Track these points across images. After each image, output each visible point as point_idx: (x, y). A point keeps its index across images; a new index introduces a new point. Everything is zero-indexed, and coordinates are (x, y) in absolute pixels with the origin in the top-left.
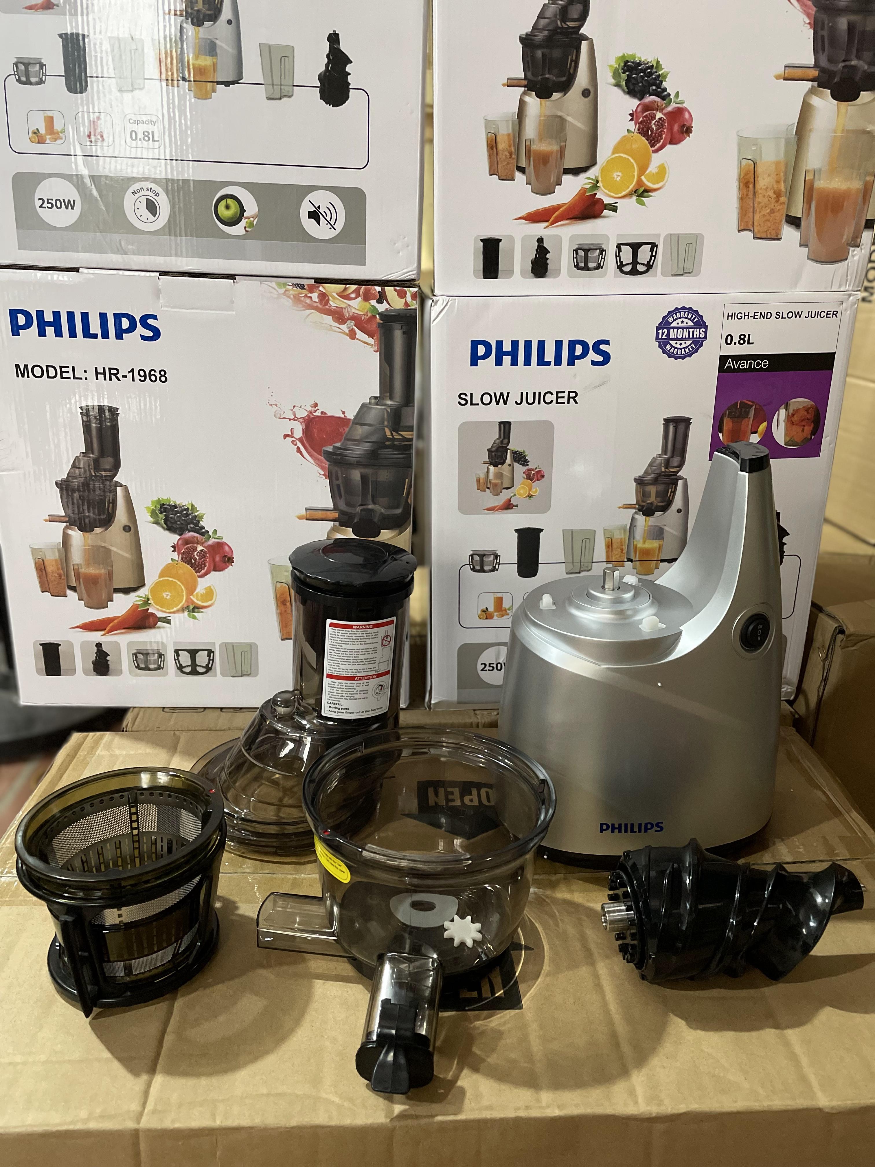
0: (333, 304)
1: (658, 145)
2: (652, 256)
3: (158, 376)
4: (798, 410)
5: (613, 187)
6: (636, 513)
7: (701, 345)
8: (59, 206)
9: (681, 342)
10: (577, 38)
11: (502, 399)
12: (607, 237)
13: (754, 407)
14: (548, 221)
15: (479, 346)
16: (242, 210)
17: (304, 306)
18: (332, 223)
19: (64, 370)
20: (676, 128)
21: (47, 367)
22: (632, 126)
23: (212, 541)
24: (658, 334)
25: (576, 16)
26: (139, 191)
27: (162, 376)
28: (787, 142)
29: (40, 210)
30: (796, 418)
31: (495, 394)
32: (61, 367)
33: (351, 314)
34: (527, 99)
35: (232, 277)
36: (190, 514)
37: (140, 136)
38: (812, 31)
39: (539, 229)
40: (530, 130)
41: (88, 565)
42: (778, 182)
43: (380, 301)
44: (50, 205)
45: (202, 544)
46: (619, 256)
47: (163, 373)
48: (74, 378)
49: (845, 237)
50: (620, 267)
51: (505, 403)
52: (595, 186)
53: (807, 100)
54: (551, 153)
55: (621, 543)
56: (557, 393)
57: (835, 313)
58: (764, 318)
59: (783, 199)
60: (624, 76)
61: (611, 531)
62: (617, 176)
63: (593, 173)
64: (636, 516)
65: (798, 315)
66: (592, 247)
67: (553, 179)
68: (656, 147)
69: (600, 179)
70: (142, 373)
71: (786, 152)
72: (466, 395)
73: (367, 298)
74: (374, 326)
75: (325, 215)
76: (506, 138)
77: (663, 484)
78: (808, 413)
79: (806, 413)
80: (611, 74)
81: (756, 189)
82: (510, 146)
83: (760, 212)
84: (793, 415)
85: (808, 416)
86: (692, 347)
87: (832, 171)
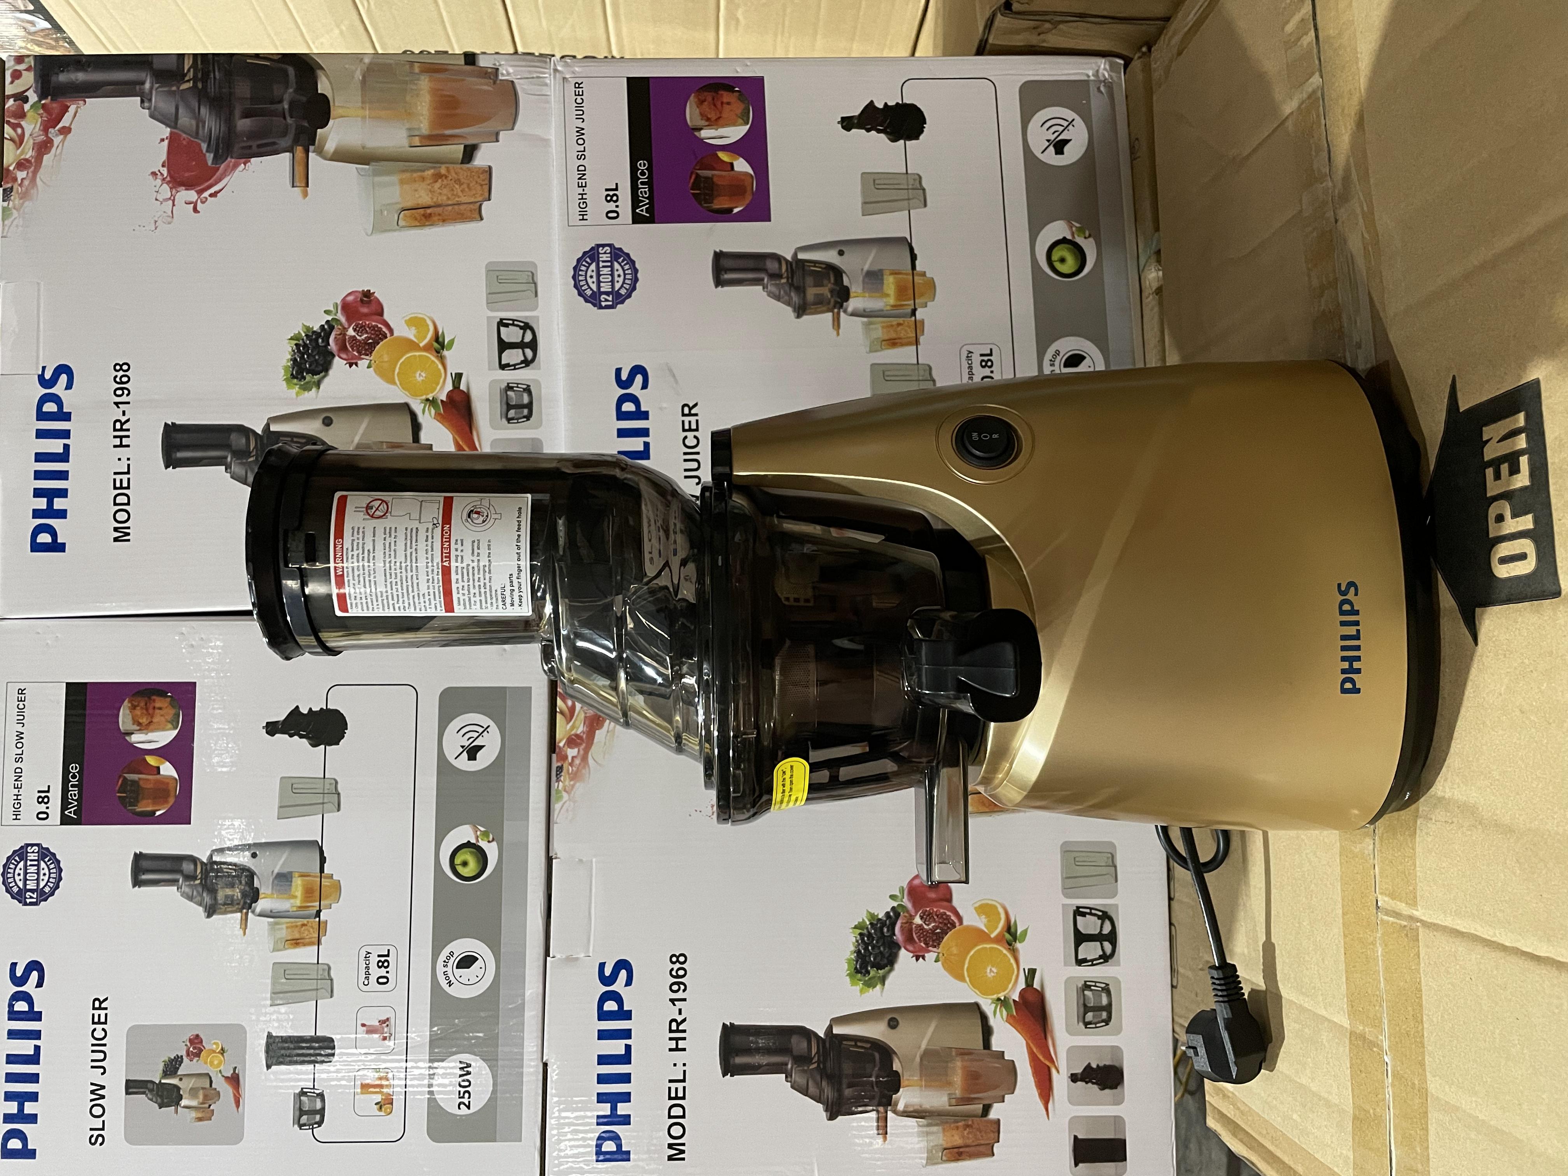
0: (581, 729)
1: (384, 329)
2: (513, 325)
3: (678, 965)
4: (702, 114)
5: (434, 381)
6: (845, 312)
7: (620, 249)
8: (467, 1084)
9: (616, 276)
10: (268, 438)
12: (492, 383)
13: (699, 172)
16: (468, 845)
17: (584, 767)
18: (480, 730)
19: (673, 1095)
20: (365, 310)
21: (670, 1117)
22: (363, 363)
23: (907, 903)
24: (607, 307)
25: (244, 440)
26: (447, 977)
27: (678, 961)
28: (376, 173)
29: (473, 1109)
30: (713, 116)
32: (670, 1098)
35: (549, 861)
36: (868, 932)
37: (382, 972)
38: (253, 160)
41: (949, 1084)
42: (423, 179)
44: (467, 1095)
45: (912, 917)
46: (514, 365)
47: (674, 959)
48: (684, 1081)
49: (486, 88)
50: (527, 363)
52: (432, 402)
53: (329, 156)
55: (888, 327)
56: (684, 430)
57: (578, 85)
58: (584, 175)
59: (443, 171)
60: (308, 377)
61: (872, 343)
62: (420, 377)
63: (417, 407)
64: (850, 309)
65: (580, 131)
66: (504, 401)
68: (387, 332)
69: (424, 397)
70: (675, 987)
71: (389, 173)
75: (472, 740)
77: (804, 278)
78: (705, 101)
79: (706, 103)
80: (306, 393)
81: (432, 204)
83: (459, 197)
84: (708, 119)
85: (710, 99)
86: (623, 261)
87: (409, 114)
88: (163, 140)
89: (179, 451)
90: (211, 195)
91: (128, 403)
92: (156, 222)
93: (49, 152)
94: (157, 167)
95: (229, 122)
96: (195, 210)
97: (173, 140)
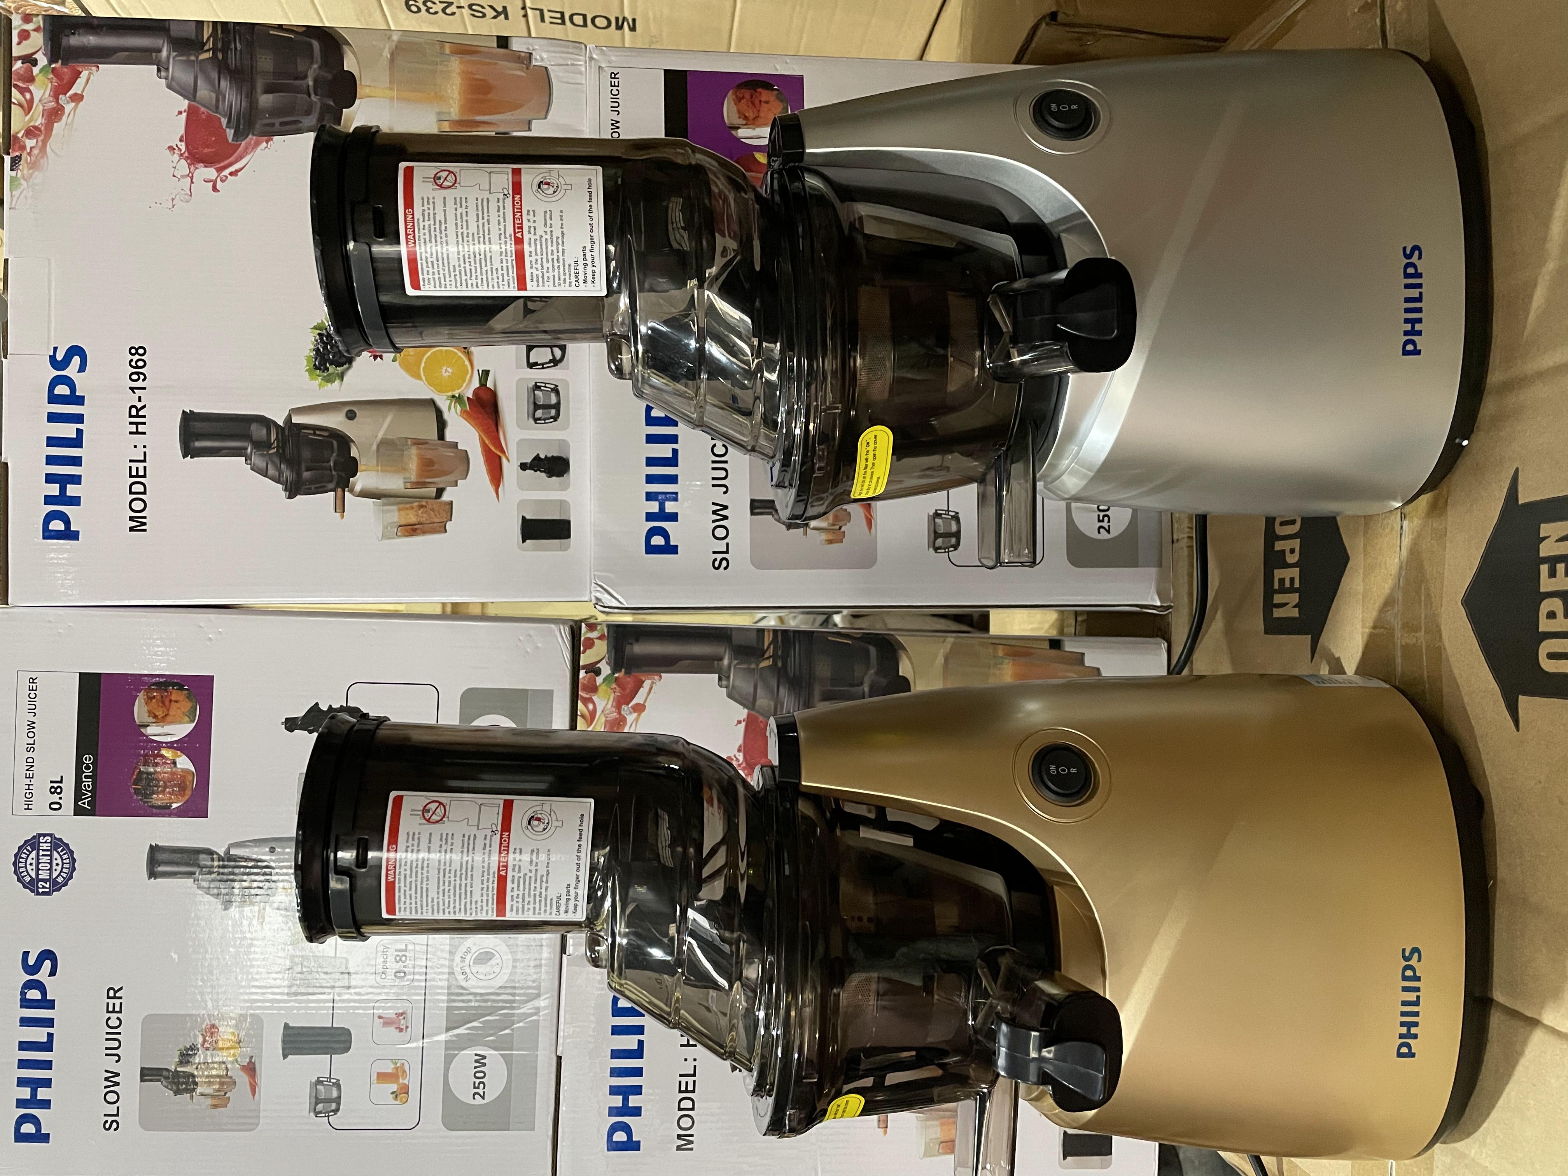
4: (739, 112)
5: (460, 377)
8: (482, 1075)
10: (290, 428)
11: (720, 512)
12: (520, 381)
14: (500, 458)
15: (653, 543)
19: (683, 1088)
21: (680, 1109)
22: (388, 356)
25: (264, 431)
26: (464, 973)
29: (487, 1100)
30: (750, 114)
31: (714, 521)
32: (680, 1091)
33: (614, 709)
34: (358, 488)
37: (400, 966)
38: (275, 138)
39: (510, 468)
40: (394, 483)
43: (598, 672)
44: (482, 1086)
46: (543, 364)
48: (694, 1075)
49: (519, 73)
50: (555, 362)
51: (725, 507)
52: (458, 399)
54: (418, 455)
57: (614, 76)
60: (332, 369)
62: (446, 372)
63: (443, 403)
65: (615, 124)
66: (532, 400)
67: (450, 453)
69: (450, 394)
72: (715, 560)
73: (594, 689)
74: (628, 679)
76: (402, 513)
78: (743, 98)
79: (744, 101)
80: (329, 384)
82: (412, 508)
84: (746, 118)
85: (748, 96)
87: (439, 98)
88: (180, 113)
89: (197, 440)
90: (231, 174)
91: (145, 388)
92: (173, 199)
93: (60, 119)
94: (175, 141)
95: (251, 97)
96: (215, 189)
97: (192, 115)
